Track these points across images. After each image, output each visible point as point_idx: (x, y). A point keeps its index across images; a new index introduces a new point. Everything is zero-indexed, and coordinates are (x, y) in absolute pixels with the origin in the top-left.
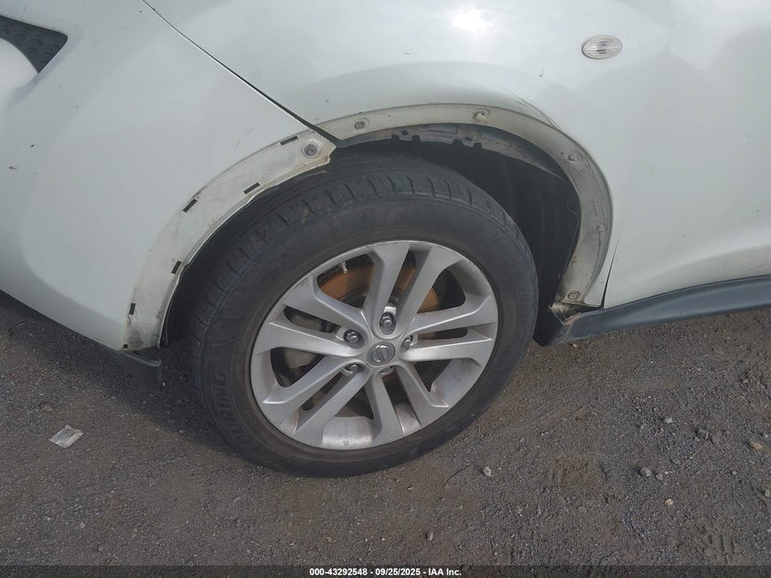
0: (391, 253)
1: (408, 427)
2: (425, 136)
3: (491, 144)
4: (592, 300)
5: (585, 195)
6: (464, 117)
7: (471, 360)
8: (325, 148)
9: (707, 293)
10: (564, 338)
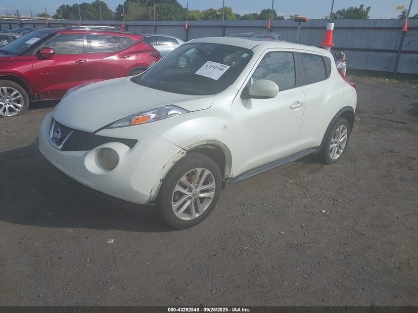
0: (199, 170)
1: (198, 215)
2: (200, 147)
3: (210, 147)
4: (230, 177)
5: (226, 154)
6: (206, 143)
7: (210, 197)
8: (185, 152)
9: (251, 171)
10: (227, 186)
